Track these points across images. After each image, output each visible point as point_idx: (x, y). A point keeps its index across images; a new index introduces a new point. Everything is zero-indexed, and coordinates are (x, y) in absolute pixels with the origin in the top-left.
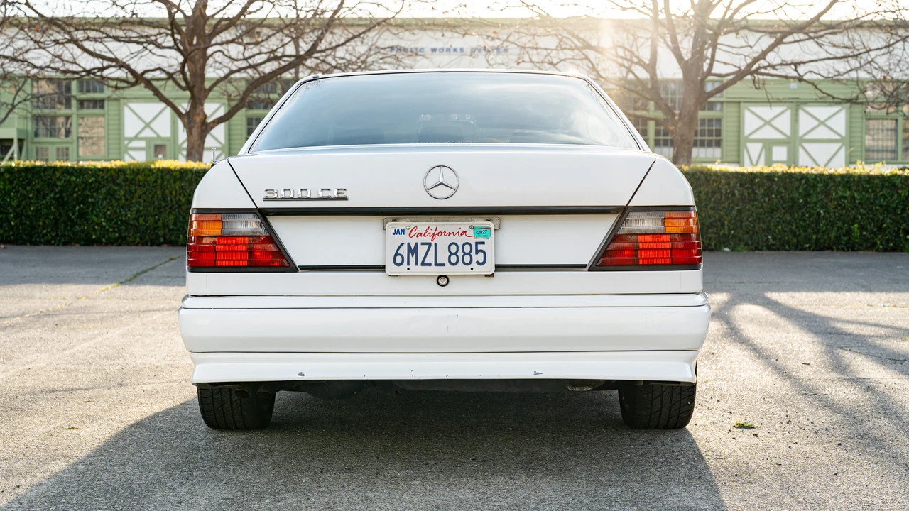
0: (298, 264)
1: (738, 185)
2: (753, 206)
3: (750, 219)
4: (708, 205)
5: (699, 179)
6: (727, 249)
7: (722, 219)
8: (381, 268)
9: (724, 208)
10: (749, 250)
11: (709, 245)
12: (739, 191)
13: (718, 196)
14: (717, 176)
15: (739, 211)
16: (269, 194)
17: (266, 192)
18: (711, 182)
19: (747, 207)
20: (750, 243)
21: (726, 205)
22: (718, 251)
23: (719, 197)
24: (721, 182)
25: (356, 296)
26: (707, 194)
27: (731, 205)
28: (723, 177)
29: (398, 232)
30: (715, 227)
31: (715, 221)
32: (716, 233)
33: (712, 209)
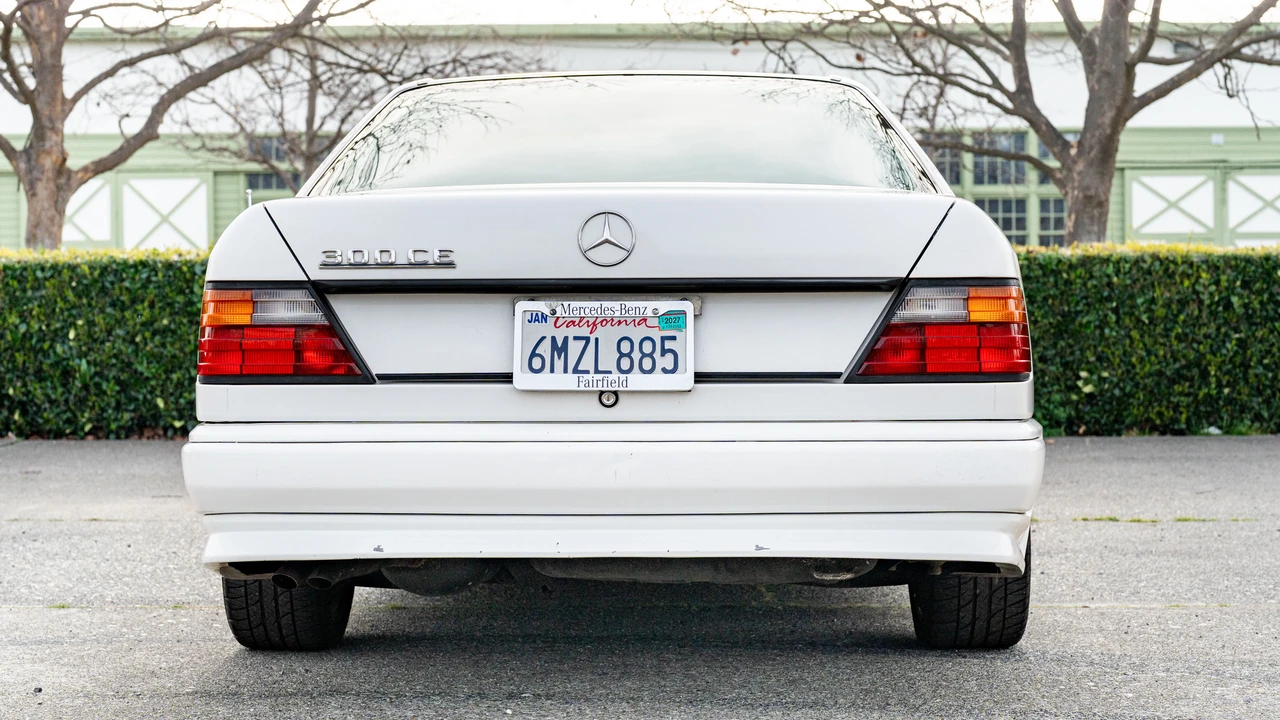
0: (375, 370)
1: (1238, 283)
2: (1272, 332)
3: (1266, 361)
4: (1171, 330)
5: (1149, 272)
6: (1213, 430)
7: (1204, 363)
8: (507, 378)
9: (1207, 336)
10: (1264, 432)
11: (1175, 421)
12: (1241, 297)
13: (1193, 309)
14: (1191, 265)
15: (1241, 343)
16: (328, 257)
17: (324, 255)
18: (1178, 279)
19: (1259, 334)
20: (1266, 414)
21: (1212, 330)
22: (1195, 433)
23: (1196, 313)
24: (1199, 277)
25: (469, 422)
26: (1168, 305)
27: (1223, 330)
28: (1204, 267)
29: (538, 318)
30: (1186, 379)
31: (1188, 367)
32: (1188, 395)
33: (1179, 338)
